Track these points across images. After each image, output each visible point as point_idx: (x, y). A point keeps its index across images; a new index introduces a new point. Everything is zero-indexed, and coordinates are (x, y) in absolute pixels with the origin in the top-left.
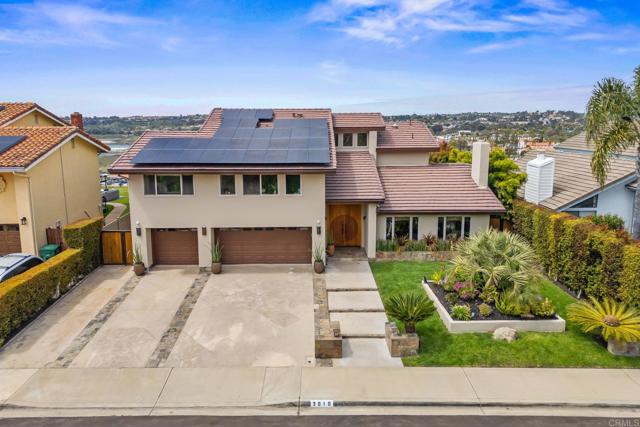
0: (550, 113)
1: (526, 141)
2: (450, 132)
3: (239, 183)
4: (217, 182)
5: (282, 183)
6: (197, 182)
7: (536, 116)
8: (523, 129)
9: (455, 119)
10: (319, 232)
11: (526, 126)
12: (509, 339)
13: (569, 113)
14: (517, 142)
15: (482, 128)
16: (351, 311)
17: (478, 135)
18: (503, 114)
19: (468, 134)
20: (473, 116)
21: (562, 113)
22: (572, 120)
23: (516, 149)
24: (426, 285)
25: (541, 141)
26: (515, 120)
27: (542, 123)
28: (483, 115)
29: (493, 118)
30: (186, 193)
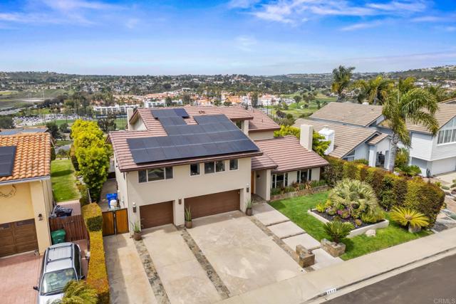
0: (234, 76)
1: (226, 95)
2: (176, 88)
3: (202, 168)
4: (188, 168)
5: (227, 164)
6: (175, 171)
7: (227, 78)
8: (221, 87)
9: (177, 79)
10: (248, 191)
11: (223, 84)
12: (374, 235)
13: (245, 76)
14: (220, 96)
15: (196, 86)
16: (290, 236)
17: (194, 91)
18: (207, 77)
19: (188, 90)
20: (189, 78)
21: (242, 76)
22: (247, 81)
23: (220, 100)
24: (313, 213)
25: (234, 95)
26: (215, 80)
27: (231, 82)
28: (195, 77)
29: (202, 79)
30: (168, 178)
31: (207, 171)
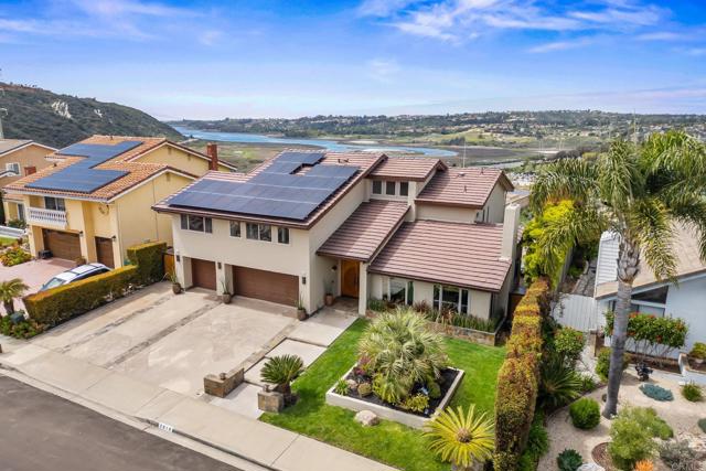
4: (228, 225)
5: (274, 233)
6: (215, 223)
10: (304, 282)
30: (207, 231)
31: (248, 236)
